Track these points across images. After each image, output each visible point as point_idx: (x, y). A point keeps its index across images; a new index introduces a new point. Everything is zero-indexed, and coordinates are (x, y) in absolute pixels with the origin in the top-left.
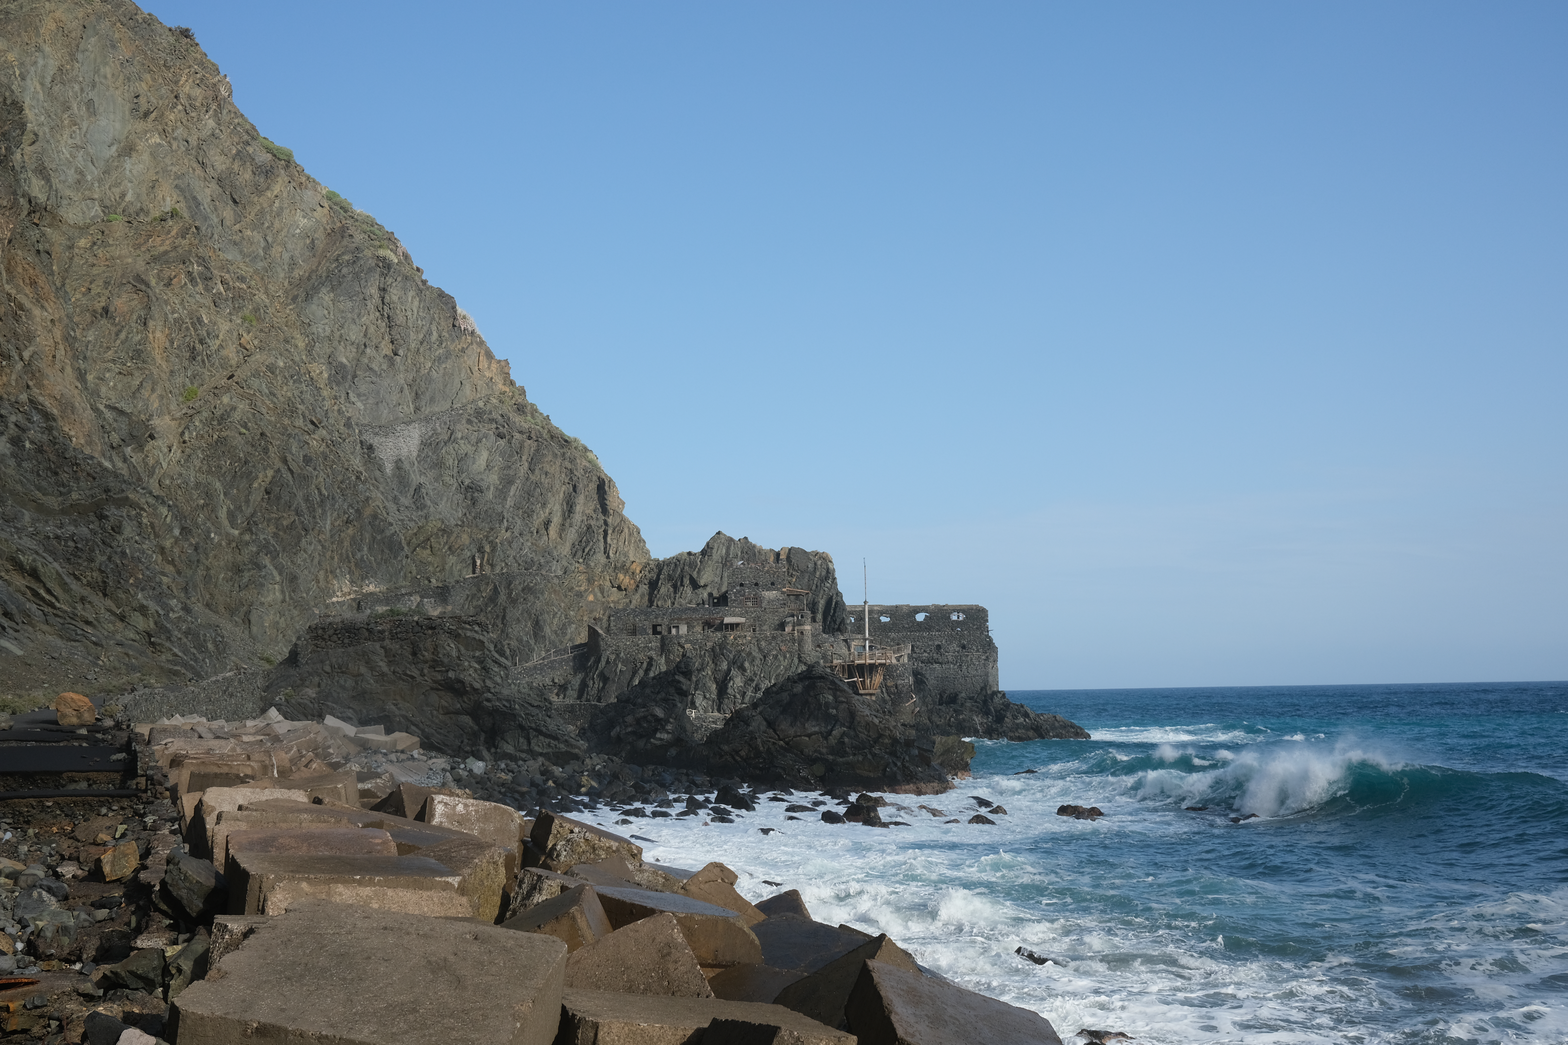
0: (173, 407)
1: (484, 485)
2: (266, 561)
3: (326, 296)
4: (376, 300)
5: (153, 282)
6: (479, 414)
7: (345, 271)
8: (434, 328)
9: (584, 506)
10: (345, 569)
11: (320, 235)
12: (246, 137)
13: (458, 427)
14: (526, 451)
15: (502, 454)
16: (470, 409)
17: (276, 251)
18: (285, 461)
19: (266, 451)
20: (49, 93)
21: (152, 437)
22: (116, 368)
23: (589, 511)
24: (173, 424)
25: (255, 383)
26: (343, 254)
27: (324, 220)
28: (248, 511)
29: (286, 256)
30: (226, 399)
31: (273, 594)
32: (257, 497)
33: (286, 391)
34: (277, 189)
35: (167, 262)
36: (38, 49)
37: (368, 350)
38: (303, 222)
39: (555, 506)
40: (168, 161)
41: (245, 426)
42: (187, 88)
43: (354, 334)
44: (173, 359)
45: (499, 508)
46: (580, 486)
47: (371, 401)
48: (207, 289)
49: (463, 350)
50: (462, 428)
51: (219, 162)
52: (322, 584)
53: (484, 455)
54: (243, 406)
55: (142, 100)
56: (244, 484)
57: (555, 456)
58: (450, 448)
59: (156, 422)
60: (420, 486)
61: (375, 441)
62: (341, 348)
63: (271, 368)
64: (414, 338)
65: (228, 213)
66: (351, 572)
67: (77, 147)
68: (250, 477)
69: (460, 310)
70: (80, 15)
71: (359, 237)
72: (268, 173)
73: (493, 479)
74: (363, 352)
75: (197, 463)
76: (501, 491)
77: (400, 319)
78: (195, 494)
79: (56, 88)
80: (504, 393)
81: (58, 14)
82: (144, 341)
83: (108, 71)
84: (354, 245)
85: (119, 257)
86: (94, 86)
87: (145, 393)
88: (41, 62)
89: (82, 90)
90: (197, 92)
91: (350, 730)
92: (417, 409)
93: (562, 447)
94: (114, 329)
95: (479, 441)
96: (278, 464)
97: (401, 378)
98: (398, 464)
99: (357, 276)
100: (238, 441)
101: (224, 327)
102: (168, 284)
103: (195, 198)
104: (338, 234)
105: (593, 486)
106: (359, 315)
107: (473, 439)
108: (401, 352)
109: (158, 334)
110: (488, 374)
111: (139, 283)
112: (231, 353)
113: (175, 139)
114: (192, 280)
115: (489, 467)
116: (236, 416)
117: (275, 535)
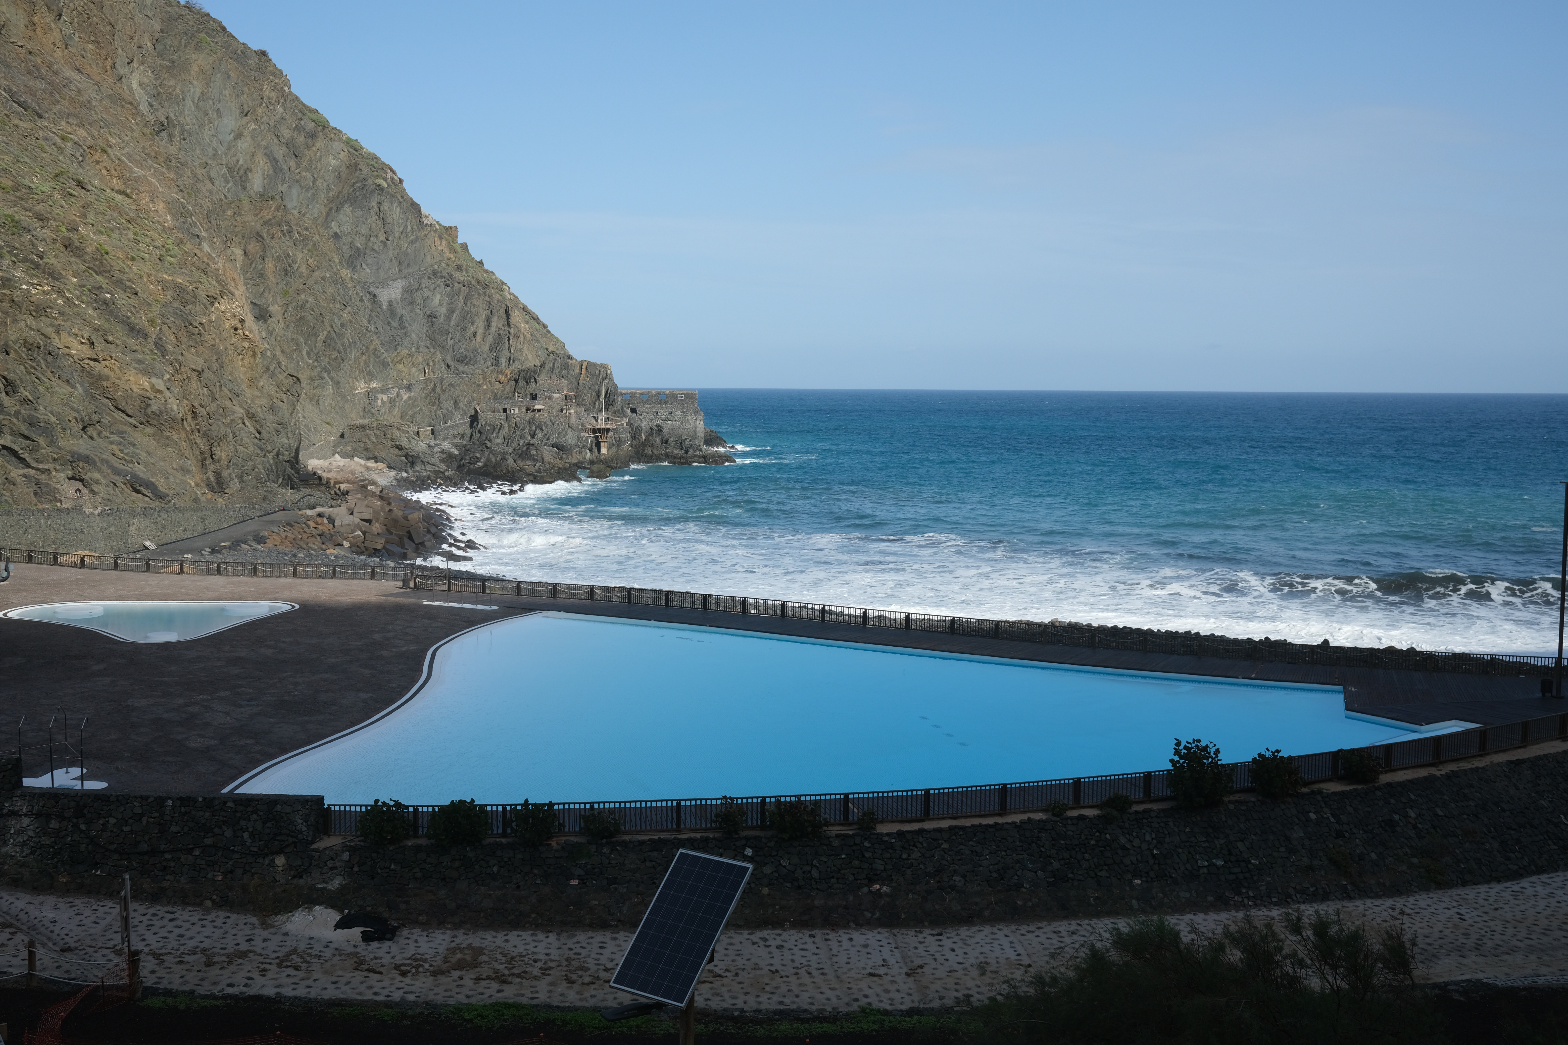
0: (278, 300)
1: (438, 314)
2: (325, 375)
3: (347, 209)
4: (376, 209)
5: (265, 236)
6: (435, 273)
7: (358, 193)
8: (408, 224)
9: (497, 323)
10: (362, 375)
11: (343, 168)
12: (300, 115)
13: (423, 281)
14: (462, 293)
15: (448, 296)
16: (430, 270)
17: (319, 182)
18: (332, 327)
19: (323, 322)
20: (197, 107)
21: (270, 316)
22: (252, 282)
23: (500, 326)
24: (279, 308)
25: (316, 287)
26: (357, 182)
27: (345, 159)
28: (316, 352)
29: (325, 185)
30: (303, 296)
31: (330, 390)
32: (320, 344)
33: (331, 290)
34: (318, 145)
35: (271, 225)
36: (191, 83)
37: (372, 239)
38: (334, 162)
39: (480, 325)
40: (259, 139)
41: (313, 311)
42: (267, 92)
43: (364, 230)
44: (278, 276)
45: (446, 327)
46: (494, 311)
47: (374, 268)
48: (291, 238)
49: (425, 236)
50: (425, 282)
51: (286, 133)
52: (351, 384)
53: (438, 296)
54: (311, 299)
55: (245, 106)
56: (313, 339)
57: (479, 295)
58: (419, 293)
59: (271, 308)
60: (402, 316)
61: (377, 292)
62: (357, 238)
63: (323, 279)
64: (397, 230)
65: (292, 163)
66: (364, 378)
67: (213, 136)
68: (316, 335)
69: (424, 211)
70: (211, 62)
71: (365, 170)
72: (312, 136)
73: (443, 310)
74: (369, 240)
75: (291, 329)
76: (448, 317)
77: (389, 220)
78: (292, 344)
79: (200, 104)
80: (449, 259)
81: (199, 62)
82: (263, 269)
83: (227, 92)
84: (363, 176)
85: (248, 222)
86: (220, 101)
87: (266, 294)
88: (192, 90)
89: (214, 104)
90: (273, 95)
91: (362, 462)
92: (400, 271)
93: (484, 288)
94: (249, 262)
95: (435, 288)
96: (329, 329)
97: (391, 253)
98: (390, 304)
99: (364, 196)
100: (310, 318)
101: (300, 256)
102: (273, 238)
103: (275, 159)
104: (354, 167)
105: (503, 310)
106: (366, 219)
107: (432, 287)
108: (390, 239)
109: (270, 265)
110: (440, 248)
111: (259, 237)
112: (303, 269)
113: (262, 123)
114: (284, 235)
115: (441, 304)
116: (308, 305)
117: (329, 363)
